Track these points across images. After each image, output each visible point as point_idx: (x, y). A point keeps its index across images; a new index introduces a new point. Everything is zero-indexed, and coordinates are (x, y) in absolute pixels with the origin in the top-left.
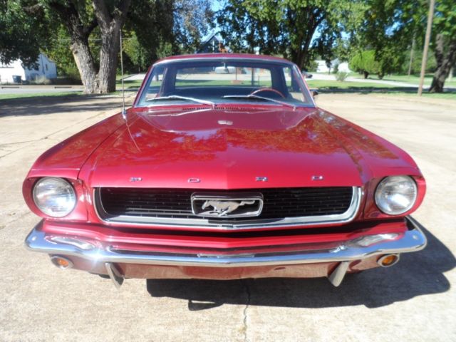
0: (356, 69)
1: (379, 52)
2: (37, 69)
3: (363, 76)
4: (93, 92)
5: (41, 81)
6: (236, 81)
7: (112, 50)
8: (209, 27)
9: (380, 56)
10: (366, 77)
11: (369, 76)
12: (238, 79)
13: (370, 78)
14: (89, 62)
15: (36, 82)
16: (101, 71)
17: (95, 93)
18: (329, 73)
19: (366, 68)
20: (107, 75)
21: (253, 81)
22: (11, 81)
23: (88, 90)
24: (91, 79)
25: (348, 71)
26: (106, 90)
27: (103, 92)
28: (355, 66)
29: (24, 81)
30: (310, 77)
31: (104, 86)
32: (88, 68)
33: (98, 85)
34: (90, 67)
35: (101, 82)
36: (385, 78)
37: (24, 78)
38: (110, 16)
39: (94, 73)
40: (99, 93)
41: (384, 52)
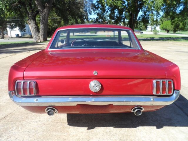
0: (163, 29)
1: (173, 21)
2: (25, 31)
3: (167, 32)
4: (37, 41)
5: (27, 36)
6: (108, 35)
7: (45, 22)
8: (93, 11)
9: (174, 22)
10: (168, 33)
11: (169, 32)
12: (109, 34)
13: (170, 33)
14: (35, 28)
15: (25, 37)
16: (40, 32)
17: (38, 42)
18: (151, 31)
19: (168, 28)
20: (43, 33)
21: (114, 35)
22: (15, 36)
23: (35, 40)
24: (36, 35)
25: (160, 30)
26: (42, 40)
27: (41, 41)
28: (162, 28)
29: (20, 36)
30: (142, 33)
31: (42, 38)
32: (35, 31)
33: (39, 38)
34: (36, 30)
35: (41, 37)
36: (177, 32)
37: (20, 35)
38: (44, 7)
39: (37, 33)
40: (40, 42)
41: (175, 20)
